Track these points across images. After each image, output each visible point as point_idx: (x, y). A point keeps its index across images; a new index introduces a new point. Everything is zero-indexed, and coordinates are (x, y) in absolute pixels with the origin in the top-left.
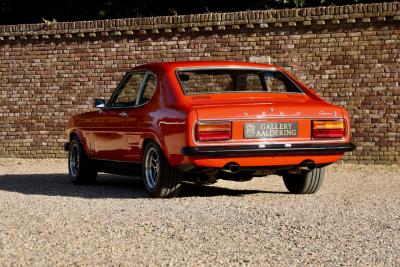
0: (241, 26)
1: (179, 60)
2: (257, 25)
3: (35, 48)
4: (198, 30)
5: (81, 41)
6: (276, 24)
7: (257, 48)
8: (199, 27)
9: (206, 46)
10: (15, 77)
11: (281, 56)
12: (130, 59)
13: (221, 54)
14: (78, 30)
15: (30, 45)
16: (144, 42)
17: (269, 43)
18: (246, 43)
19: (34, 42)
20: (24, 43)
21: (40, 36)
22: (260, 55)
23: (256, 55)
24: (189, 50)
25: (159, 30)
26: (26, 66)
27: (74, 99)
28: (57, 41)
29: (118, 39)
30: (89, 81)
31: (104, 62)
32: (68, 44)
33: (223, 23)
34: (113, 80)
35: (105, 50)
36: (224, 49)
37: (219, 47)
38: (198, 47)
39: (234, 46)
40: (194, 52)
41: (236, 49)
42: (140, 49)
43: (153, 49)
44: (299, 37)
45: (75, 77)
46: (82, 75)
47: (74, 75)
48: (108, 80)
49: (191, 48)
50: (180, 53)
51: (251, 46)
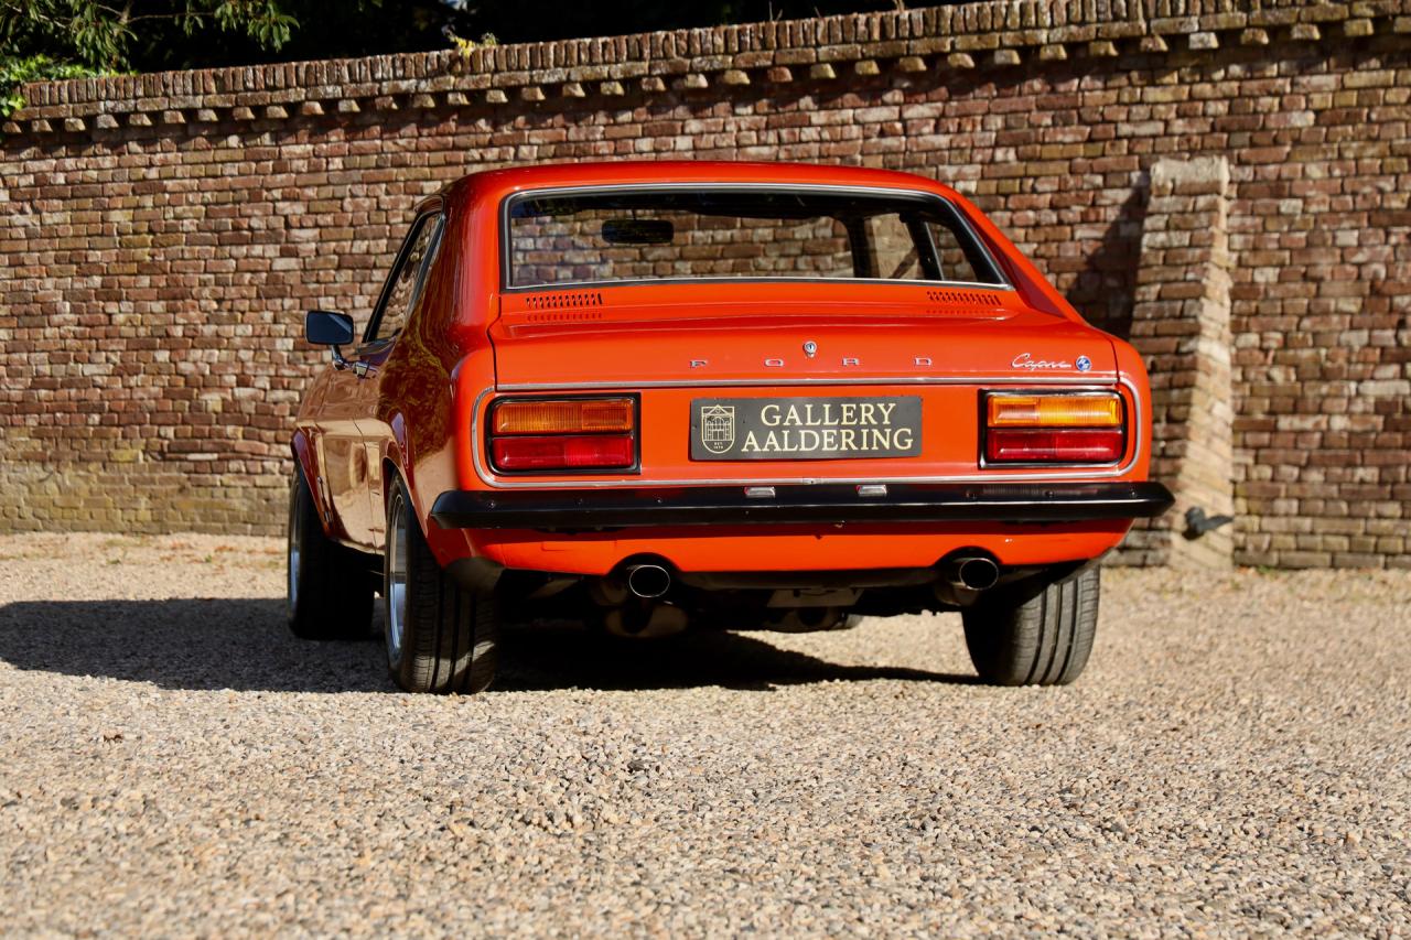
0: (1123, 42)
2: (1178, 40)
3: (425, 141)
4: (969, 62)
5: (577, 111)
6: (1247, 35)
7: (1179, 126)
8: (974, 54)
9: (997, 122)
10: (360, 246)
11: (1266, 154)
13: (1054, 151)
14: (561, 74)
15: (411, 129)
16: (787, 112)
17: (1222, 107)
18: (1142, 111)
19: (424, 119)
20: (391, 123)
21: (440, 96)
22: (1194, 153)
23: (1175, 155)
24: (943, 140)
25: (836, 65)
26: (395, 205)
28: (497, 115)
29: (699, 103)
30: (604, 261)
32: (533, 124)
33: (1058, 34)
34: (682, 258)
35: (657, 146)
36: (1064, 133)
37: (1047, 127)
38: (974, 126)
39: (1097, 123)
40: (958, 148)
41: (1105, 131)
42: (772, 137)
43: (816, 137)
44: (1330, 81)
45: (555, 248)
46: (579, 241)
47: (552, 240)
48: (666, 260)
49: (948, 132)
50: (911, 152)
51: (1160, 120)
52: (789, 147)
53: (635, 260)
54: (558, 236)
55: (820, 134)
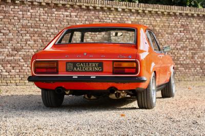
2: (116, 9)
8: (86, 6)
9: (86, 17)
12: (40, 20)
16: (50, 11)
18: (108, 18)
24: (77, 19)
30: (10, 32)
31: (21, 21)
34: (27, 33)
35: (23, 13)
36: (96, 20)
37: (94, 19)
38: (82, 17)
40: (80, 20)
41: (102, 21)
44: (134, 18)
46: (5, 28)
48: (24, 33)
50: (72, 20)
51: (111, 20)
52: (50, 17)
53: (17, 33)
55: (56, 15)
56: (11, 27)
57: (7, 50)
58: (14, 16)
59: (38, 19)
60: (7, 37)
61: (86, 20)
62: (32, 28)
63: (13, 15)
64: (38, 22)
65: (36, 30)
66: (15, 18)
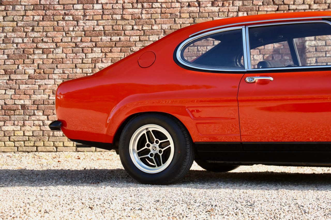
1: (199, 21)
12: (123, 19)
24: (216, 9)
27: (31, 71)
30: (57, 47)
31: (81, 23)
34: (96, 46)
35: (84, 7)
36: (268, 8)
37: (260, 5)
38: (229, 4)
39: (281, 5)
40: (223, 11)
41: (285, 7)
42: (140, 6)
43: (160, 6)
45: (33, 42)
46: (45, 40)
47: (31, 39)
48: (88, 47)
49: (218, 6)
50: (202, 12)
51: (308, 4)
52: (147, 9)
53: (73, 47)
54: (35, 37)
55: (161, 5)
56: (59, 36)
57: (52, 82)
58: (65, 14)
59: (119, 17)
60: (51, 56)
61: (239, 10)
62: (105, 35)
63: (63, 12)
64: (120, 22)
65: (115, 38)
66: (67, 18)
